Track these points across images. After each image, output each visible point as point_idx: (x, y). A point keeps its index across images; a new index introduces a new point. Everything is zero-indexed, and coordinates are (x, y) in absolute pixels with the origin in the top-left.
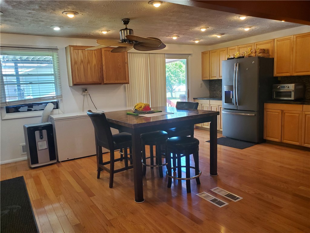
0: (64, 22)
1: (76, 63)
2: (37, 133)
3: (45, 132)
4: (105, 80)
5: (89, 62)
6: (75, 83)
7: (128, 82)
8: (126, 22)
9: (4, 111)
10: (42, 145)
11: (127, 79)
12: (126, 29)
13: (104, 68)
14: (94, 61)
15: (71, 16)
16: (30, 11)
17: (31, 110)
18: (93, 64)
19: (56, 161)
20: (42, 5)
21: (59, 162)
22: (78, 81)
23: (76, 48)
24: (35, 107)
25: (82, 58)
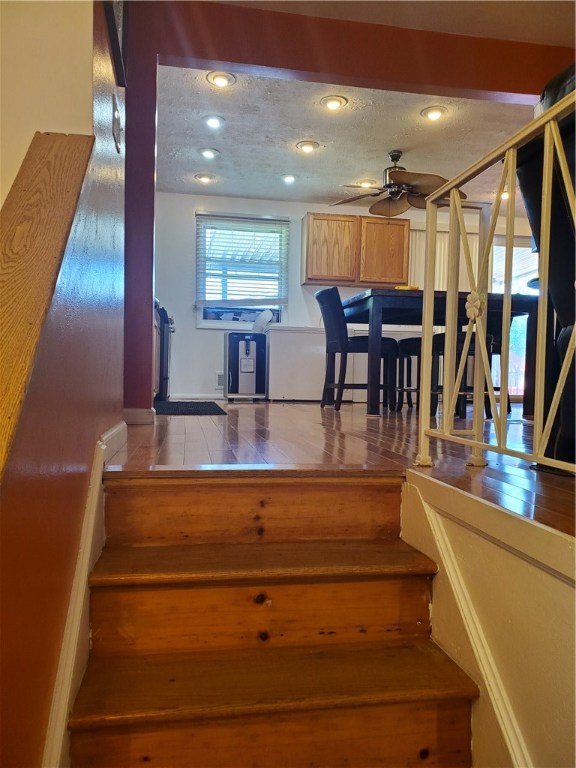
0: (302, 165)
1: (315, 242)
2: (242, 344)
3: (253, 345)
4: (362, 275)
5: (337, 242)
6: (310, 276)
7: (405, 281)
8: (396, 157)
9: (200, 315)
10: (247, 364)
11: (405, 276)
12: (395, 167)
13: (363, 253)
14: (347, 241)
15: (308, 149)
16: (254, 146)
17: (237, 320)
18: (345, 246)
19: (263, 397)
20: (270, 132)
21: (269, 400)
22: (315, 273)
23: (317, 217)
24: (244, 316)
25: (327, 235)
